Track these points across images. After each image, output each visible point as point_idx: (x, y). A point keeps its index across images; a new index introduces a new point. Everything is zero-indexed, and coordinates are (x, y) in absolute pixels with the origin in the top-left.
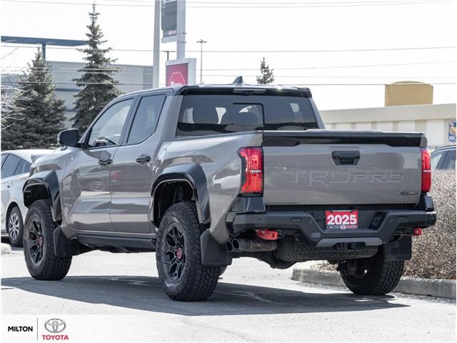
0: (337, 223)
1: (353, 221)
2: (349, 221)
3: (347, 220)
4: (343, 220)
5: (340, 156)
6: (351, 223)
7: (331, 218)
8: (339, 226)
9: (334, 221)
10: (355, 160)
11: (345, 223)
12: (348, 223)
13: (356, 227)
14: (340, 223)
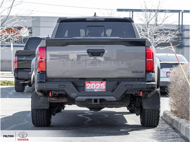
0: (92, 88)
1: (103, 87)
2: (100, 87)
3: (98, 86)
4: (96, 87)
5: (92, 52)
6: (101, 88)
7: (89, 85)
8: (94, 89)
9: (90, 87)
10: (101, 54)
11: (97, 88)
12: (99, 88)
13: (104, 90)
14: (94, 88)
